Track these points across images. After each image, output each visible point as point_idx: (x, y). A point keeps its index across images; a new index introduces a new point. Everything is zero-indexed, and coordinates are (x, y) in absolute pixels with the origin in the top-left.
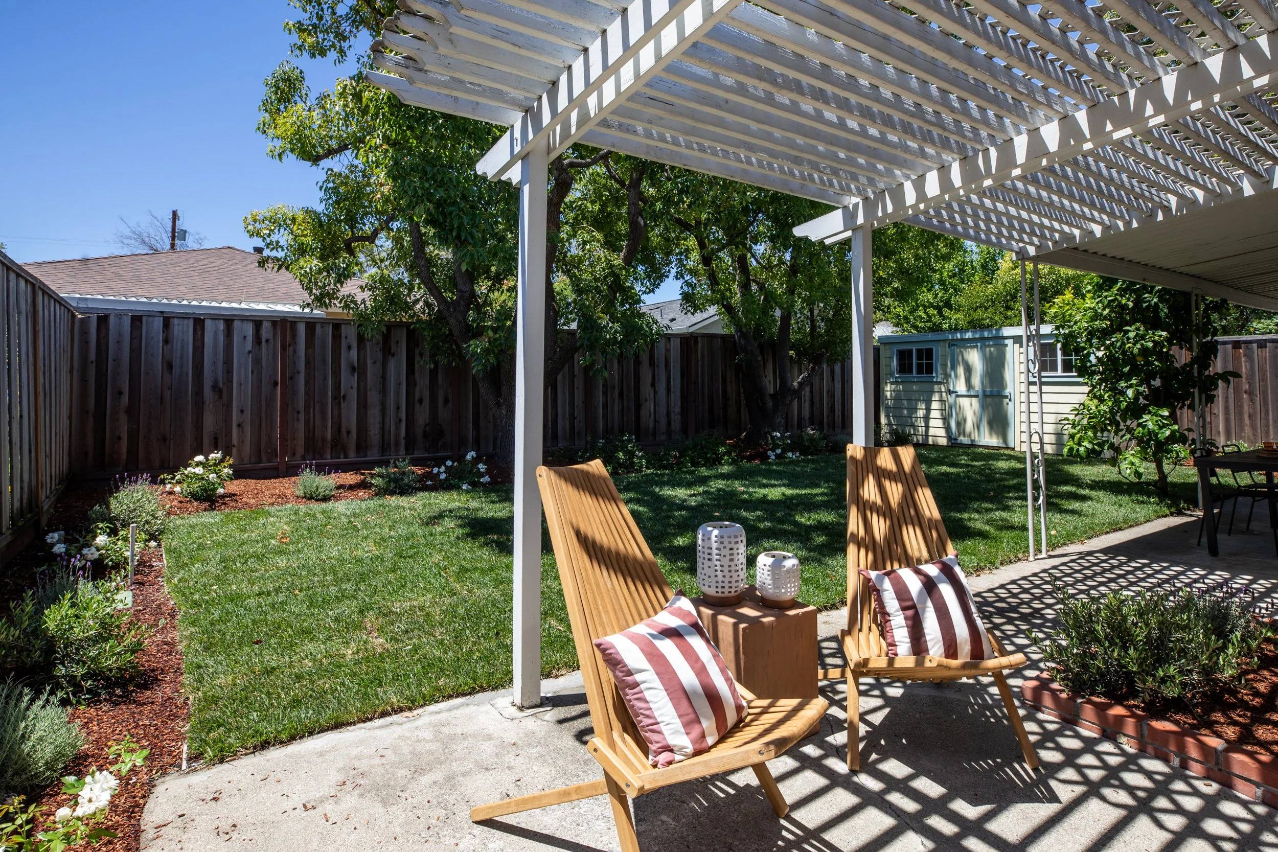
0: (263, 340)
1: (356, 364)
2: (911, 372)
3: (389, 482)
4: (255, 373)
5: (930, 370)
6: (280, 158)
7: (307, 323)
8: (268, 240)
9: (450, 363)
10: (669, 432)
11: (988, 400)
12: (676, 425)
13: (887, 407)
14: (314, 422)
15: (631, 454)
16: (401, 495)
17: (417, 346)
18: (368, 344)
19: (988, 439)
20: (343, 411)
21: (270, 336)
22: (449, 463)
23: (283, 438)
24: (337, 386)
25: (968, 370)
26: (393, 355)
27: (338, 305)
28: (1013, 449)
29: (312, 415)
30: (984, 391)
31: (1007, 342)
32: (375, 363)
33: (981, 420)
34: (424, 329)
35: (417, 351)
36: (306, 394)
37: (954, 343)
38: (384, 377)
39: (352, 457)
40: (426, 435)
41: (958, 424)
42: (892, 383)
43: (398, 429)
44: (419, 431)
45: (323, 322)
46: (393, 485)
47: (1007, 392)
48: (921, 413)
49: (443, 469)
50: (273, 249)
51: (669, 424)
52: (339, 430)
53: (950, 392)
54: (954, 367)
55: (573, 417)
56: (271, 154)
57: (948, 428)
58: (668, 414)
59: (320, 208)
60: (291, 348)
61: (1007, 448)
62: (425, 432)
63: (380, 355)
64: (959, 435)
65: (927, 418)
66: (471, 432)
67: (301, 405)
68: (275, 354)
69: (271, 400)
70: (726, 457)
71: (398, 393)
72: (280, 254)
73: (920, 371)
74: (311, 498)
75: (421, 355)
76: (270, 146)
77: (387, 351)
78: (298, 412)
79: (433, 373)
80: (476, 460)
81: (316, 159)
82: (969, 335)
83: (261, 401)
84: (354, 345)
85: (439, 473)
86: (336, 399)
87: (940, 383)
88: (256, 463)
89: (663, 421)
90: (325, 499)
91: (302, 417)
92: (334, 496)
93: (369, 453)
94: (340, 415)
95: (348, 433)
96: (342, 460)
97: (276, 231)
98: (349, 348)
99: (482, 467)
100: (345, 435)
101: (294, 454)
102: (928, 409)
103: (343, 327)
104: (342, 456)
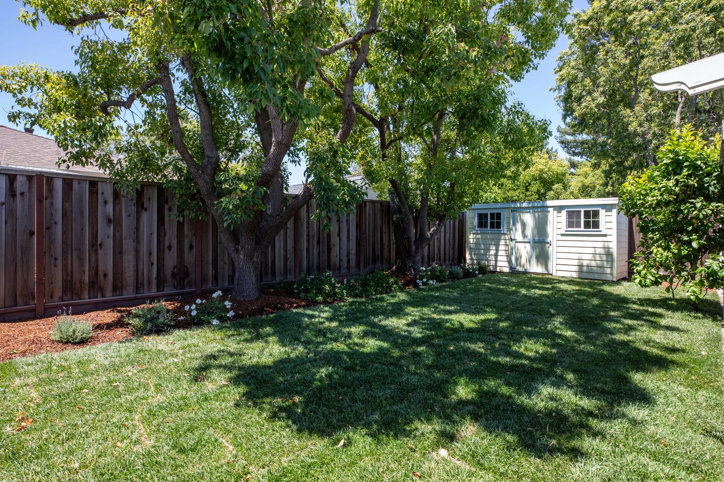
0: (18, 193)
1: (112, 217)
2: (486, 226)
3: (146, 322)
4: (9, 223)
5: (499, 226)
6: (34, 26)
7: (64, 180)
8: (20, 96)
9: (197, 216)
10: (349, 268)
11: (536, 245)
12: (353, 263)
13: (471, 249)
14: (72, 267)
15: (333, 286)
16: (159, 335)
17: (167, 202)
18: (123, 200)
19: (536, 268)
20: (100, 257)
21: (26, 189)
22: (199, 301)
23: (40, 282)
24: (94, 236)
25: (524, 225)
26: (146, 210)
27: (95, 163)
28: (552, 275)
29: (69, 261)
30: (534, 240)
31: (549, 209)
32: (129, 216)
33: (531, 257)
34: (175, 188)
35: (166, 207)
36: (63, 242)
37: (514, 210)
38: (137, 228)
39: (109, 296)
40: (174, 275)
41: (516, 259)
42: (474, 234)
43: (150, 271)
44: (168, 271)
45: (81, 179)
46: (149, 325)
47: (549, 240)
48: (492, 252)
49: (194, 307)
50: (25, 105)
51: (348, 261)
52: (97, 273)
53: (512, 240)
54: (514, 224)
55: (286, 258)
56: (23, 19)
57: (510, 262)
58: (348, 255)
59: (76, 71)
60: (48, 201)
61: (549, 274)
62: (173, 273)
63: (134, 209)
64: (517, 265)
65: (496, 255)
66: (210, 272)
67: (59, 253)
68: (30, 206)
69: (26, 249)
70: (395, 286)
71: (150, 241)
72: (33, 111)
73: (492, 226)
74: (67, 342)
75: (170, 209)
76: (22, 11)
77: (140, 206)
78: (56, 259)
79: (180, 224)
80: (223, 299)
81: (70, 24)
82: (525, 205)
83: (16, 249)
84: (110, 200)
85: (190, 311)
86: (93, 246)
87: (505, 234)
88: (12, 306)
89: (345, 260)
90: (83, 342)
91: (59, 263)
92: (92, 338)
93: (124, 293)
94: (97, 261)
95: (105, 275)
96: (100, 299)
97: (29, 87)
98: (106, 202)
99: (228, 304)
100: (102, 278)
101: (52, 296)
102: (497, 250)
103: (99, 184)
104: (99, 296)
